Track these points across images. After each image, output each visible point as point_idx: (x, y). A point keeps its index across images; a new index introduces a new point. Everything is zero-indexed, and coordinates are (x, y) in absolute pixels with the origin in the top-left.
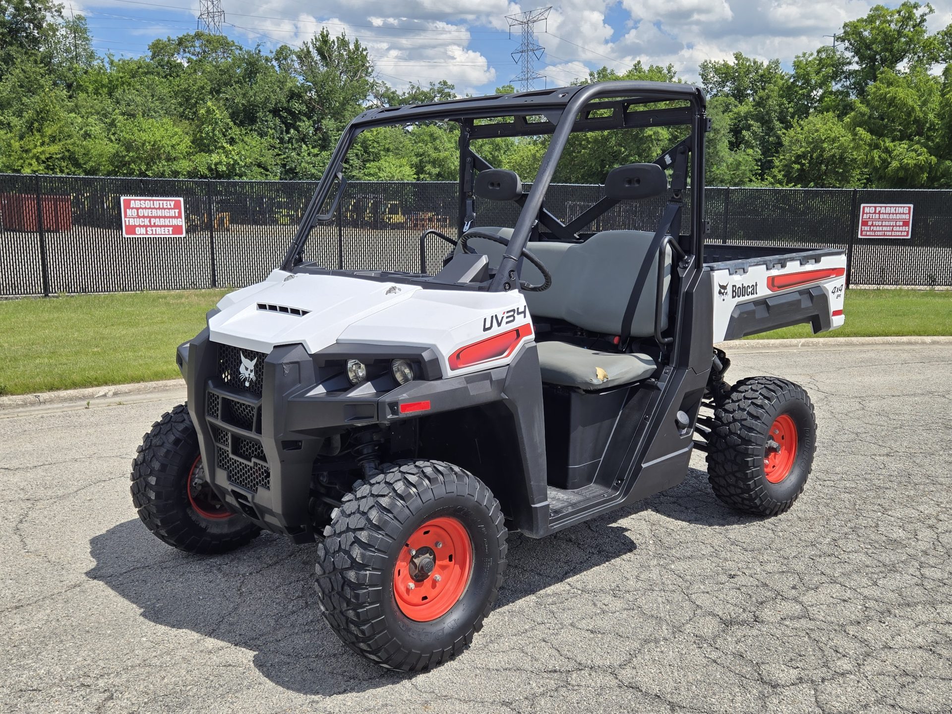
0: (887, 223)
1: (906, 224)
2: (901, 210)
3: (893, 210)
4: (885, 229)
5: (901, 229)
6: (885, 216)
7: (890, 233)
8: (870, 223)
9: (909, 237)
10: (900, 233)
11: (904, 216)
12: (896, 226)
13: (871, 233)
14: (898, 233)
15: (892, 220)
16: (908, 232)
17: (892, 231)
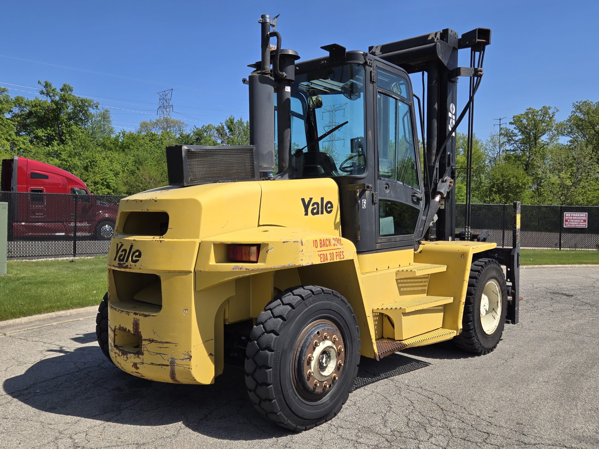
0: (576, 221)
1: (585, 221)
2: (582, 215)
3: (579, 215)
4: (575, 223)
5: (583, 223)
6: (575, 218)
7: (578, 225)
8: (569, 221)
9: (587, 227)
10: (582, 225)
11: (583, 218)
12: (580, 222)
13: (570, 225)
14: (581, 225)
15: (579, 219)
16: (586, 225)
17: (579, 224)
